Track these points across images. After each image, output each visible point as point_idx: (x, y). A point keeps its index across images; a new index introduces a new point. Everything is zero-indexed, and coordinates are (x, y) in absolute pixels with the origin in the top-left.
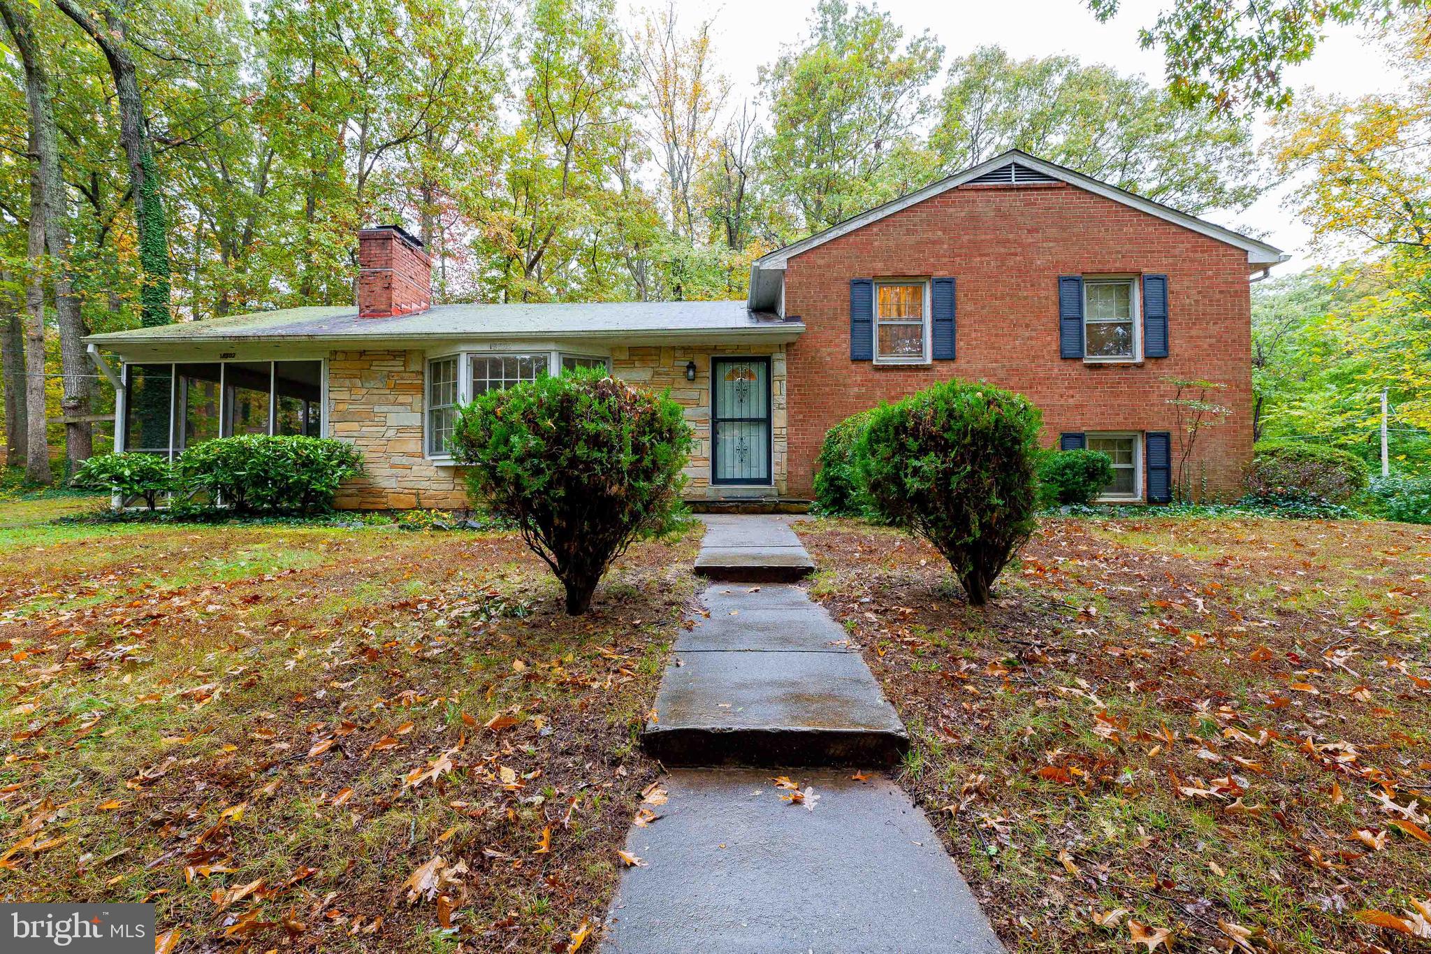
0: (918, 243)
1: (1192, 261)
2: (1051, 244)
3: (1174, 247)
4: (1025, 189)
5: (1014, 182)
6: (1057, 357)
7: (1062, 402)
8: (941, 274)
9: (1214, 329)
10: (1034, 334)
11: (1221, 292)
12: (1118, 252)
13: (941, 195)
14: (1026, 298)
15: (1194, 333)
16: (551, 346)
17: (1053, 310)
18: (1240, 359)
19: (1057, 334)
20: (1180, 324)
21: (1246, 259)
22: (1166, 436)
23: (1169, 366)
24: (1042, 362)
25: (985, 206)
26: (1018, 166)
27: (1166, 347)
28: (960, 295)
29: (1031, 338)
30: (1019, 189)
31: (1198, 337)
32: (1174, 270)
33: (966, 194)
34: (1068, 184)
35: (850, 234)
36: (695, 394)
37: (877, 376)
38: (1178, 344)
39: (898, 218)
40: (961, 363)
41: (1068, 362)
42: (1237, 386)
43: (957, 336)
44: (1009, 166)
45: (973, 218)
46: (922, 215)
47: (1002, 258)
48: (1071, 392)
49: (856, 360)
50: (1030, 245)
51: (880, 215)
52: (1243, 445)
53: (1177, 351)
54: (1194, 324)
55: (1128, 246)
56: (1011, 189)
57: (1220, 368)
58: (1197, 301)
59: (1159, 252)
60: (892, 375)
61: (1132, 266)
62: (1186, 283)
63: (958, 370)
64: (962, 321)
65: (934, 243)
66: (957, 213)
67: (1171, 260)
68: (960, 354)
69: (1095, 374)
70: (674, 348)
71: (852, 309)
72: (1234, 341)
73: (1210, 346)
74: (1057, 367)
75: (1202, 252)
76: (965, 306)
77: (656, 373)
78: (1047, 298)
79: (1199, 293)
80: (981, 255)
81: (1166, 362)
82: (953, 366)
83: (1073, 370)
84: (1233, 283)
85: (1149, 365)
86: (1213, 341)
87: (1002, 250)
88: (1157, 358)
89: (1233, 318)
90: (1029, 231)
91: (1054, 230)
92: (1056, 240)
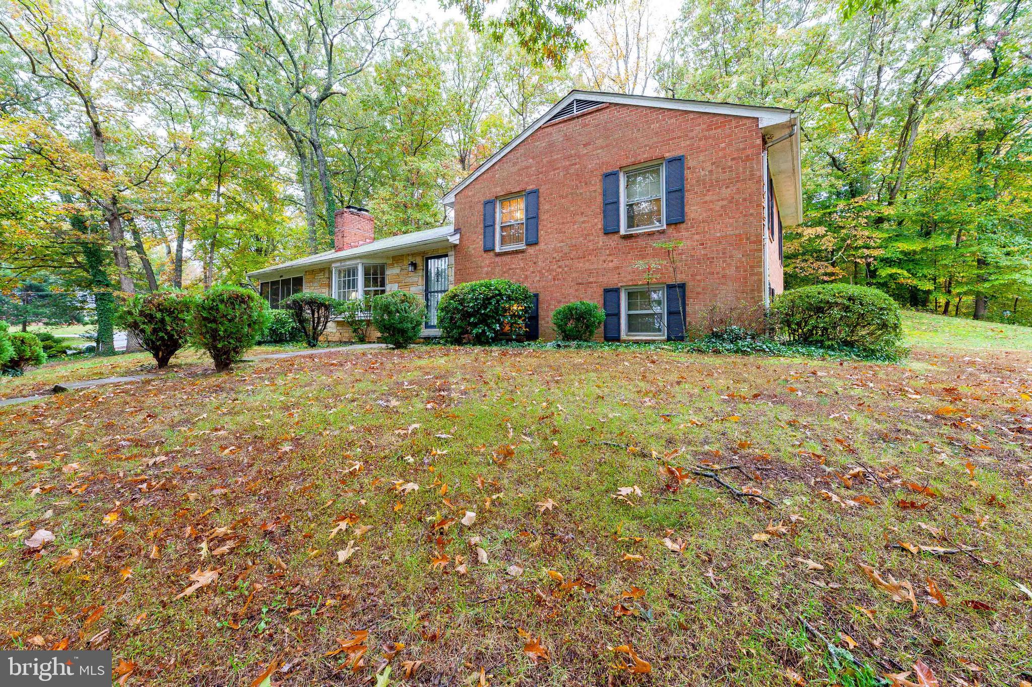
0: (519, 170)
1: (706, 138)
2: (599, 151)
3: (692, 131)
4: (583, 115)
5: (575, 113)
6: (601, 233)
7: (605, 265)
8: (530, 187)
9: (726, 192)
10: (586, 219)
11: (733, 159)
12: (645, 146)
13: (531, 135)
14: (581, 194)
15: (707, 198)
16: (358, 261)
17: (599, 199)
18: (751, 215)
19: (601, 216)
20: (696, 193)
21: (757, 125)
22: (682, 286)
23: (687, 230)
24: (592, 238)
25: (557, 135)
26: (577, 101)
27: (682, 213)
28: (541, 199)
29: (583, 222)
30: (578, 117)
31: (711, 202)
32: (691, 149)
33: (546, 130)
34: (610, 103)
35: (483, 173)
36: (416, 279)
37: (497, 259)
38: (693, 209)
39: (509, 156)
40: (542, 246)
41: (610, 236)
42: (748, 239)
43: (540, 227)
44: (572, 103)
45: (551, 145)
46: (521, 150)
47: (566, 169)
48: (610, 258)
49: (486, 251)
50: (584, 155)
51: (499, 157)
52: (753, 290)
53: (692, 216)
54: (708, 191)
55: (655, 139)
56: (573, 119)
57: (732, 225)
58: (711, 172)
59: (679, 137)
60: (504, 258)
61: (658, 153)
62: (701, 158)
63: (540, 250)
64: (543, 217)
65: (527, 168)
66: (541, 144)
67: (688, 143)
68: (541, 239)
69: (628, 243)
70: (408, 255)
71: (485, 220)
72: (745, 200)
73: (722, 207)
74: (602, 240)
75: (715, 129)
76: (545, 206)
77: (402, 269)
78: (595, 191)
79: (713, 164)
80: (554, 170)
81: (683, 226)
82: (537, 247)
83: (613, 241)
84: (744, 149)
85: (671, 230)
86: (725, 203)
87: (567, 163)
88: (676, 224)
89: (743, 180)
90: (585, 145)
91: (601, 141)
92: (602, 148)
